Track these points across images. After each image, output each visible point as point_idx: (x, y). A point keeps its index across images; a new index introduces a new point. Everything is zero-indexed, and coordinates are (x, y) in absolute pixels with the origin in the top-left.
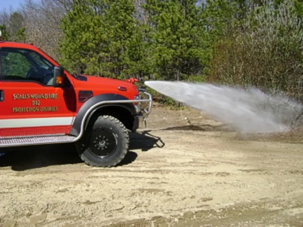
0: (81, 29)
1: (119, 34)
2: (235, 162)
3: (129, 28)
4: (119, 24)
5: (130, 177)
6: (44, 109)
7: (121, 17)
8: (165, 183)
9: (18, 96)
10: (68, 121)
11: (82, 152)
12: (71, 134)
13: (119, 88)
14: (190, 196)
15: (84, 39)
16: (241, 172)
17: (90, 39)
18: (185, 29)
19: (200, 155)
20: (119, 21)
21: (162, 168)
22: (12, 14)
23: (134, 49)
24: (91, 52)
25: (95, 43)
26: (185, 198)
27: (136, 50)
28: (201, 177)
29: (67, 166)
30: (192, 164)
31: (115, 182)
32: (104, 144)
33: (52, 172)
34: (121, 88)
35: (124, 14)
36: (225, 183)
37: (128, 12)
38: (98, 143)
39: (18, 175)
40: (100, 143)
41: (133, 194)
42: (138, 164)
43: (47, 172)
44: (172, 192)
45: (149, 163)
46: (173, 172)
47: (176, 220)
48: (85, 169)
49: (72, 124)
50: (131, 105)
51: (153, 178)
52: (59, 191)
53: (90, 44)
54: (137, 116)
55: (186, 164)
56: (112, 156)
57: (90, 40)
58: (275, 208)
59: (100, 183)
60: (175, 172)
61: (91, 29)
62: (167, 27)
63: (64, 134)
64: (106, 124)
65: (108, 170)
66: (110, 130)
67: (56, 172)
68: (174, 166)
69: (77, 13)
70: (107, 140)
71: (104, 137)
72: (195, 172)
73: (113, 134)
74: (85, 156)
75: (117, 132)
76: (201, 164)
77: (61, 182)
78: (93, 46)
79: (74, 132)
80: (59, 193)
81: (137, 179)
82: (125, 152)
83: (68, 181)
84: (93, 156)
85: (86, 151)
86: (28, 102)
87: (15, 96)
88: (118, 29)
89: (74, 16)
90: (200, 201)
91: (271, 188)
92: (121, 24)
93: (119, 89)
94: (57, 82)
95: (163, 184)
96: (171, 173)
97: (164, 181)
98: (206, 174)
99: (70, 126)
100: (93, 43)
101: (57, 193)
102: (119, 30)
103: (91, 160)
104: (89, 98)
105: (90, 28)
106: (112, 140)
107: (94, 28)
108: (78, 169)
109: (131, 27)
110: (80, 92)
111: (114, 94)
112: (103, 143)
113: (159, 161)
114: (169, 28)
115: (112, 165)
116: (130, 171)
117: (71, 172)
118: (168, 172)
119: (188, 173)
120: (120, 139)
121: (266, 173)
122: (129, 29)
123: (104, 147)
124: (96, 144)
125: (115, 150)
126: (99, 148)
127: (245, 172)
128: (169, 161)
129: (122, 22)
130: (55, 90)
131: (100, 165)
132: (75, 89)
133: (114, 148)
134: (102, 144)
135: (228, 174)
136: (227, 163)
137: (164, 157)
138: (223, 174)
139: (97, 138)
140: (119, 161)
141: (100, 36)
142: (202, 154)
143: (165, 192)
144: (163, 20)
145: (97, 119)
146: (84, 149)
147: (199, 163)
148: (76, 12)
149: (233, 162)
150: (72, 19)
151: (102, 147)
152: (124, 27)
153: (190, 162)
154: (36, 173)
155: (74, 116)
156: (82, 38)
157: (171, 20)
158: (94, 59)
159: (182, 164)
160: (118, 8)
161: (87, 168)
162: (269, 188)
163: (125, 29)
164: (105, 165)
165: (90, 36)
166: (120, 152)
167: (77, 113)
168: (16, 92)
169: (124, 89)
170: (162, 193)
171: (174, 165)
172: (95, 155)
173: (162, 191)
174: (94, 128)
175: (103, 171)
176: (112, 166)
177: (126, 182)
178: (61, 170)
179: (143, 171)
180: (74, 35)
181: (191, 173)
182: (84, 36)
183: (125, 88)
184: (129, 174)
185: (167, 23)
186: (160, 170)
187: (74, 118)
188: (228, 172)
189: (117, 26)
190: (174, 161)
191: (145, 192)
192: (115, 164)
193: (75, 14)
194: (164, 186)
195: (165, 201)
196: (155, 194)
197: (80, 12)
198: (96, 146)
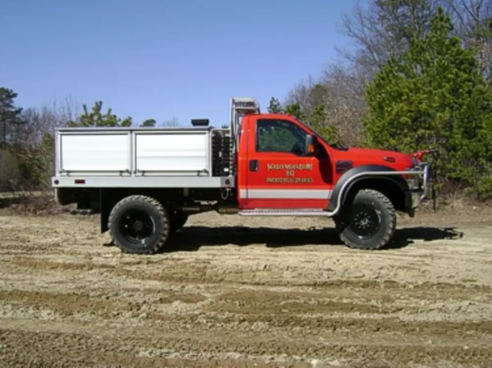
0: (391, 99)
1: (447, 101)
3: (464, 90)
4: (448, 86)
5: (390, 259)
7: (450, 76)
9: (272, 167)
10: (324, 194)
12: (328, 209)
13: (385, 158)
15: (394, 112)
20: (448, 82)
22: (313, 87)
24: (406, 131)
25: (410, 117)
29: (325, 246)
33: (306, 250)
34: (388, 158)
35: (455, 71)
38: (359, 221)
40: (361, 221)
42: (410, 249)
43: (301, 250)
44: (429, 271)
47: (411, 286)
49: (330, 197)
50: (400, 178)
53: (403, 119)
56: (374, 237)
57: (404, 113)
61: (405, 97)
63: (321, 209)
64: (367, 199)
66: (372, 206)
67: (312, 251)
68: (453, 254)
69: (386, 77)
70: (369, 217)
71: (366, 214)
73: (376, 210)
74: (345, 235)
75: (380, 208)
78: (407, 122)
79: (331, 206)
82: (390, 232)
85: (346, 230)
86: (282, 173)
87: (270, 167)
88: (446, 94)
89: (381, 81)
92: (451, 86)
93: (385, 160)
99: (327, 200)
100: (408, 117)
102: (449, 96)
103: (351, 240)
104: (348, 169)
106: (374, 218)
107: (408, 96)
109: (467, 89)
110: (339, 162)
111: (378, 165)
112: (365, 221)
115: (374, 247)
116: (394, 255)
120: (384, 216)
122: (463, 93)
123: (366, 226)
124: (356, 221)
125: (378, 229)
126: (360, 227)
129: (452, 83)
133: (376, 227)
134: (364, 223)
139: (357, 215)
140: (383, 243)
141: (417, 106)
145: (357, 192)
148: (384, 75)
150: (379, 87)
151: (364, 225)
153: (479, 252)
154: (290, 250)
155: (330, 189)
156: (392, 110)
158: (408, 139)
160: (446, 63)
161: (346, 249)
164: (367, 247)
165: (402, 108)
166: (384, 232)
167: (335, 185)
168: (270, 162)
169: (390, 159)
174: (354, 202)
176: (375, 249)
180: (381, 108)
182: (395, 107)
183: (392, 158)
187: (332, 191)
192: (378, 246)
193: (383, 79)
197: (391, 75)
198: (356, 224)
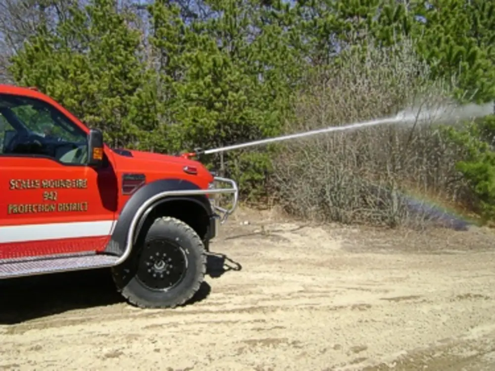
0: (52, 75)
1: (116, 85)
2: (368, 287)
3: (133, 75)
4: (116, 68)
5: (218, 323)
6: (63, 206)
7: (119, 57)
8: (281, 328)
9: (20, 183)
10: (103, 227)
11: (125, 283)
12: (107, 250)
13: (186, 169)
14: (333, 346)
15: (58, 92)
16: (387, 302)
17: (69, 92)
18: (235, 77)
19: (308, 280)
20: (116, 64)
21: (260, 304)
23: (145, 109)
25: (78, 99)
26: (325, 350)
27: (149, 111)
28: (329, 315)
30: (303, 294)
31: (196, 332)
32: (162, 267)
33: (74, 323)
34: (189, 168)
35: (124, 53)
36: (373, 321)
37: (130, 49)
38: (153, 266)
39: (11, 332)
40: (155, 265)
41: (240, 351)
43: (65, 323)
44: (299, 342)
45: (234, 296)
46: (282, 309)
48: (132, 314)
49: (111, 234)
50: (204, 198)
51: (256, 321)
52: (108, 356)
53: (69, 102)
54: (214, 217)
55: (296, 295)
56: (178, 288)
57: (69, 95)
58: (467, 353)
59: (173, 337)
60: (285, 309)
61: (71, 75)
62: (206, 75)
63: (94, 252)
64: (169, 232)
65: (172, 314)
66: (175, 242)
67: (82, 321)
68: (278, 299)
69: (40, 49)
70: (170, 260)
71: (164, 255)
72: (318, 307)
73: (181, 249)
74: (131, 290)
75: (188, 245)
76: (319, 294)
77: (102, 339)
78: (74, 105)
79: (113, 247)
80: (109, 359)
81: (230, 324)
83: (114, 337)
84: (143, 290)
85: (133, 281)
86: (34, 196)
87: (14, 184)
88: (114, 77)
89: (35, 52)
90: (351, 352)
91: (444, 323)
92: (120, 69)
93: (186, 172)
94: (95, 158)
95: (278, 330)
96: (279, 311)
97: (276, 324)
98: (336, 309)
99: (109, 236)
100: (75, 100)
101: (104, 359)
102: (117, 79)
103: (141, 296)
104: (140, 187)
105: (69, 74)
106: (178, 260)
107: (75, 74)
108: (119, 314)
109: (137, 74)
110: (126, 175)
111: (178, 180)
112: (161, 265)
113: (251, 293)
114: (210, 76)
115: (178, 303)
116: (211, 312)
117: (110, 319)
118: (274, 309)
119: (306, 308)
120: (193, 257)
121: (424, 301)
122: (133, 78)
123: (164, 273)
124: (150, 267)
125: (184, 277)
126: (155, 275)
127: (392, 302)
128: (267, 291)
129: (120, 65)
130: (83, 172)
131: (158, 304)
132: (116, 170)
133: (181, 274)
134: (160, 268)
135: (369, 306)
136: (357, 289)
137: (256, 285)
138: (362, 307)
139: (151, 257)
140: (191, 296)
141: (86, 88)
142: (309, 278)
143: (290, 342)
144: (198, 63)
145: (152, 222)
146: (129, 277)
147: (313, 292)
148: (38, 45)
149: (363, 287)
150: (31, 59)
151: (161, 272)
152: (124, 75)
153: (301, 291)
154: (45, 326)
155: (114, 219)
156: (54, 90)
157: (211, 64)
159: (289, 295)
160: (115, 43)
161: (134, 311)
162: (441, 324)
163: (126, 78)
164: (168, 303)
165: (68, 87)
166: (193, 280)
167: (120, 213)
169: (193, 171)
170: (285, 345)
171: (276, 297)
172: (148, 287)
173: (284, 342)
174: (148, 239)
175: (164, 314)
176: (178, 305)
177: (216, 332)
178: (89, 317)
179: (233, 311)
181: (312, 308)
182: (58, 86)
183: (195, 169)
184: (212, 317)
185: (203, 68)
186: (260, 308)
187: (116, 222)
188: (367, 302)
189: (112, 72)
190: (275, 290)
191: (259, 344)
192: (184, 301)
193: (37, 49)
194: (280, 333)
195: (297, 358)
196: (274, 347)
197: (45, 47)
198: (149, 271)
